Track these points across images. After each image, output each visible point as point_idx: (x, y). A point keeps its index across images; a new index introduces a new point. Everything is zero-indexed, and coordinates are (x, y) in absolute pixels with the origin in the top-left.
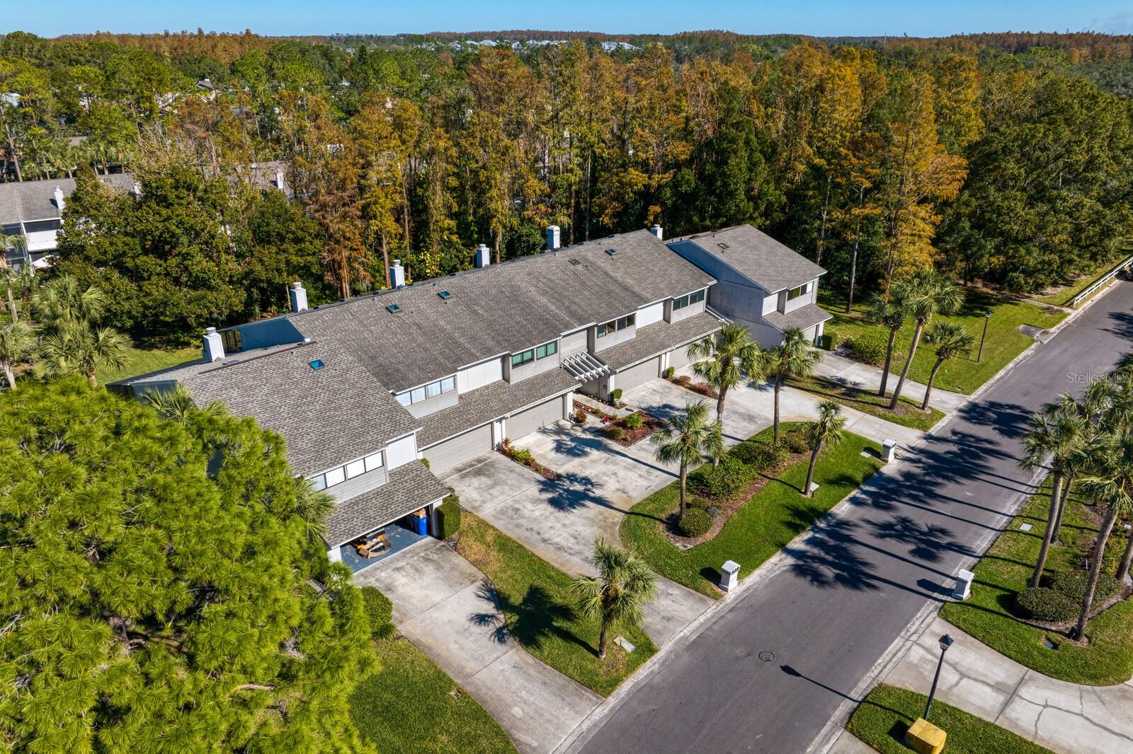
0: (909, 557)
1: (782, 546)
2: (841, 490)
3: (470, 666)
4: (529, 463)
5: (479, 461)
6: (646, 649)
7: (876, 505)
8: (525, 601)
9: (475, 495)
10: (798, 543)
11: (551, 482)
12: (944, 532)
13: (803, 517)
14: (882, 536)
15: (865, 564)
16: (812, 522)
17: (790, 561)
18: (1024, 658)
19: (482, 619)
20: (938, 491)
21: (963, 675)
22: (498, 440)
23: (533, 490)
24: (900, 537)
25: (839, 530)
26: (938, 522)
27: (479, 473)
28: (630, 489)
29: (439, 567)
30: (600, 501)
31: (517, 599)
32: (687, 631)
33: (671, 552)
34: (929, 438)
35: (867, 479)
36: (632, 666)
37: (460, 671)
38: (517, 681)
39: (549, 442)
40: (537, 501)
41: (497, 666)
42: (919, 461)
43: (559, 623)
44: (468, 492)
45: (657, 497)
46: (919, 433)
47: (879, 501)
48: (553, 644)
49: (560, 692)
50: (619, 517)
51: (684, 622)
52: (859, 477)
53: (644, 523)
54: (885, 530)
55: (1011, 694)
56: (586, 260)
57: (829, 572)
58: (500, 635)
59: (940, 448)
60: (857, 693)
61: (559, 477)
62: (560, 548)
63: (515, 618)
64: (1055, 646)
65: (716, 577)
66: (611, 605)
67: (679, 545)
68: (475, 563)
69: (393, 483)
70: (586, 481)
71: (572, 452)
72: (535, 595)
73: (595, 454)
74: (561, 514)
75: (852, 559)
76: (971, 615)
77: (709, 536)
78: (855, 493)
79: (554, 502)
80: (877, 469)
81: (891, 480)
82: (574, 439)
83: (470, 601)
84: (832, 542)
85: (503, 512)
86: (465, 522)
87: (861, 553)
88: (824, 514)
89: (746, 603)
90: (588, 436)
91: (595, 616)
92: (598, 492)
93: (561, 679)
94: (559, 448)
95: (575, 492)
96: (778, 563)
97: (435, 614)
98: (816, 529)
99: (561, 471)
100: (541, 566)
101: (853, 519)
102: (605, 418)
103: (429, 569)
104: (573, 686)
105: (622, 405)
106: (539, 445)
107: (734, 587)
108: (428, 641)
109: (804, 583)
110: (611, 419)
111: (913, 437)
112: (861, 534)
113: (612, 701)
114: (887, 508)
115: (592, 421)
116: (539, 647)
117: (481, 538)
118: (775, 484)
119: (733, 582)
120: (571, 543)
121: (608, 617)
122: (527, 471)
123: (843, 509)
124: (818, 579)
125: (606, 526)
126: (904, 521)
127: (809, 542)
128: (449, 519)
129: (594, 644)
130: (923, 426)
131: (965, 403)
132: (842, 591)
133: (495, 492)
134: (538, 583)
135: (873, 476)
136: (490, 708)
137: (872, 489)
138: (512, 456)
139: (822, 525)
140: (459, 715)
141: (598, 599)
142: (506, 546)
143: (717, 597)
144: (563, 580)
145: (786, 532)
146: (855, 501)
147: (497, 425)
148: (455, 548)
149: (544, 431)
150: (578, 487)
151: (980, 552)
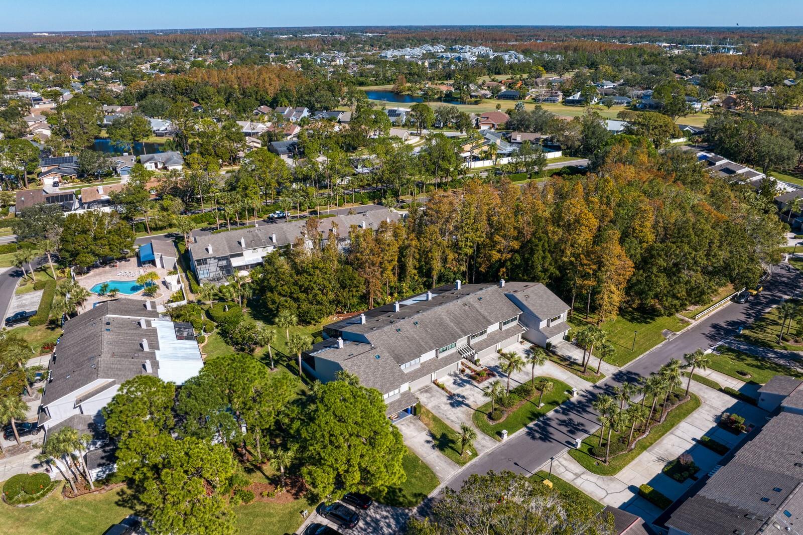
0: (566, 432)
1: (525, 425)
2: (551, 406)
3: (425, 455)
4: (443, 389)
5: (427, 387)
6: (475, 454)
7: (564, 413)
8: (441, 437)
9: (425, 400)
10: (531, 425)
11: (451, 397)
12: (582, 425)
13: (535, 415)
14: (560, 425)
15: (551, 433)
16: (538, 418)
17: (527, 430)
18: (587, 467)
19: (428, 442)
20: (588, 409)
21: (567, 470)
22: (433, 379)
23: (445, 399)
24: (566, 426)
25: (547, 422)
26: (581, 421)
27: (426, 391)
28: (478, 401)
29: (415, 425)
30: (467, 405)
31: (438, 436)
32: (488, 450)
33: (488, 425)
34: (595, 387)
35: (563, 403)
36: (470, 459)
37: (422, 456)
38: (438, 460)
39: (451, 380)
40: (446, 404)
41: (432, 456)
42: (586, 396)
43: (451, 445)
44: (423, 398)
45: (486, 405)
46: (592, 384)
47: (565, 412)
48: (448, 451)
49: (450, 464)
50: (473, 411)
51: (488, 448)
52: (560, 402)
53: (481, 414)
54: (563, 423)
55: (578, 476)
56: (470, 303)
57: (537, 435)
58: (433, 447)
59: (596, 391)
60: (533, 472)
61: (454, 395)
62: (452, 421)
63: (438, 442)
64: (598, 464)
65: (500, 434)
66: (464, 441)
67: (491, 423)
68: (425, 424)
69: (402, 398)
70: (463, 397)
71: (460, 385)
72: (444, 436)
73: (468, 386)
74: (453, 409)
75: (547, 432)
76: (577, 453)
77: (501, 421)
78: (557, 408)
79: (452, 405)
80: (568, 399)
81: (573, 403)
82: (461, 379)
83: (424, 436)
84: (542, 425)
85: (434, 407)
86: (423, 410)
87: (551, 430)
88: (543, 415)
89: (509, 445)
90: (466, 378)
91: (459, 443)
92: (467, 402)
93: (450, 461)
94: (454, 383)
95: (459, 401)
96: (523, 431)
97: (414, 439)
98: (539, 420)
99: (455, 392)
100: (446, 427)
101: (553, 418)
102: (473, 371)
103: (412, 425)
104: (453, 463)
105: (480, 365)
106: (448, 381)
107: (505, 438)
108: (413, 447)
109: (529, 438)
110: (475, 371)
111: (588, 386)
112: (553, 423)
113: (464, 468)
114: (567, 415)
115: (468, 371)
116: (444, 451)
117: (427, 416)
118: (529, 403)
119: (505, 437)
120: (456, 420)
121: (463, 445)
122: (443, 392)
123: (551, 414)
124: (534, 438)
125: (468, 415)
126: (570, 420)
127: (535, 425)
128: (418, 410)
129: (460, 452)
130: (594, 381)
131: (617, 371)
132: (540, 442)
133: (432, 399)
134: (445, 432)
135: (567, 402)
136: (430, 467)
137: (564, 407)
138: (438, 386)
139: (541, 419)
140: (422, 468)
141: (460, 440)
142: (435, 419)
143: (500, 441)
144: (453, 432)
145: (528, 420)
146: (556, 411)
147: (433, 374)
148: (419, 419)
149: (450, 375)
150: (460, 399)
151: (591, 433)
